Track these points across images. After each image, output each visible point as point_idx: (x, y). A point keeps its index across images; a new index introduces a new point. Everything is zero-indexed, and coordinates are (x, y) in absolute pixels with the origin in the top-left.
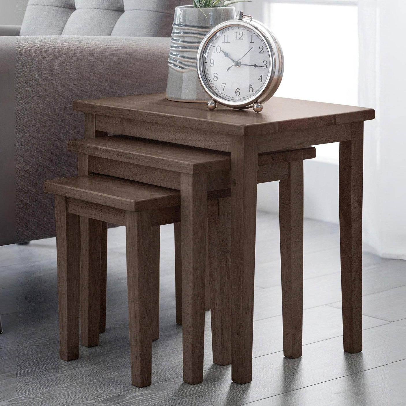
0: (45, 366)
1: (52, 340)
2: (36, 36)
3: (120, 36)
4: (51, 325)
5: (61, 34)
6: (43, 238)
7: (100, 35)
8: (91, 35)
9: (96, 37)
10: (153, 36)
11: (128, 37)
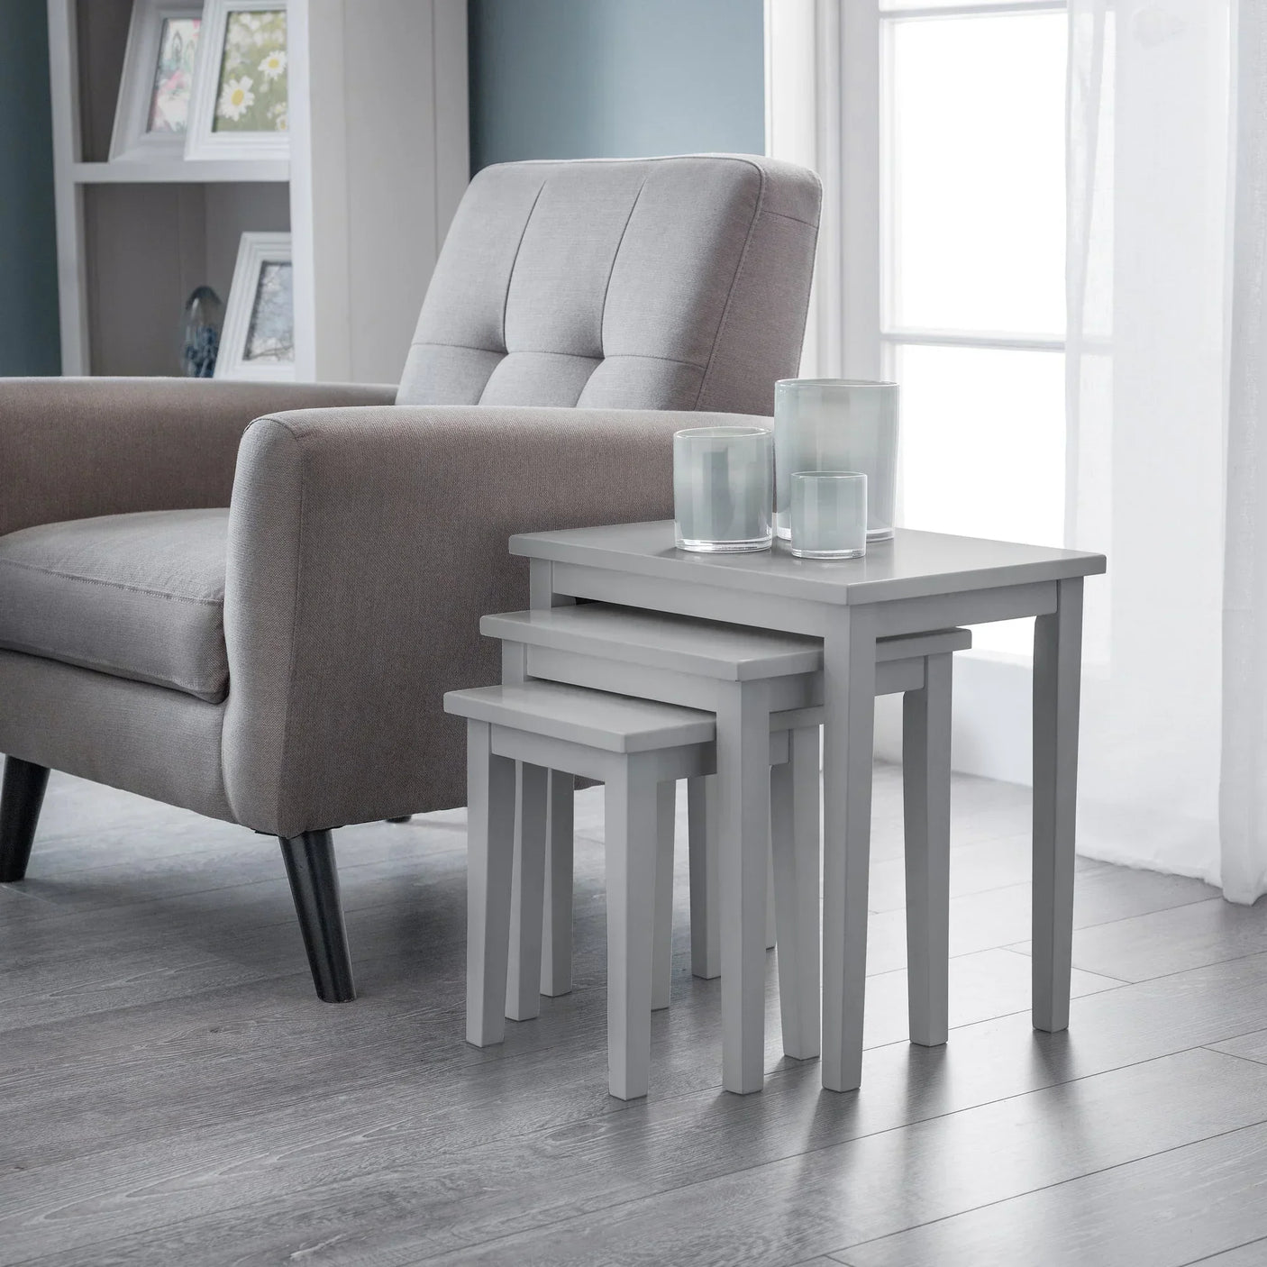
0: (439, 1064)
1: (453, 1012)
2: (427, 406)
3: (595, 407)
4: (451, 982)
5: (477, 403)
6: (436, 810)
7: (556, 405)
8: (538, 405)
9: (548, 408)
10: (661, 408)
11: (610, 410)
